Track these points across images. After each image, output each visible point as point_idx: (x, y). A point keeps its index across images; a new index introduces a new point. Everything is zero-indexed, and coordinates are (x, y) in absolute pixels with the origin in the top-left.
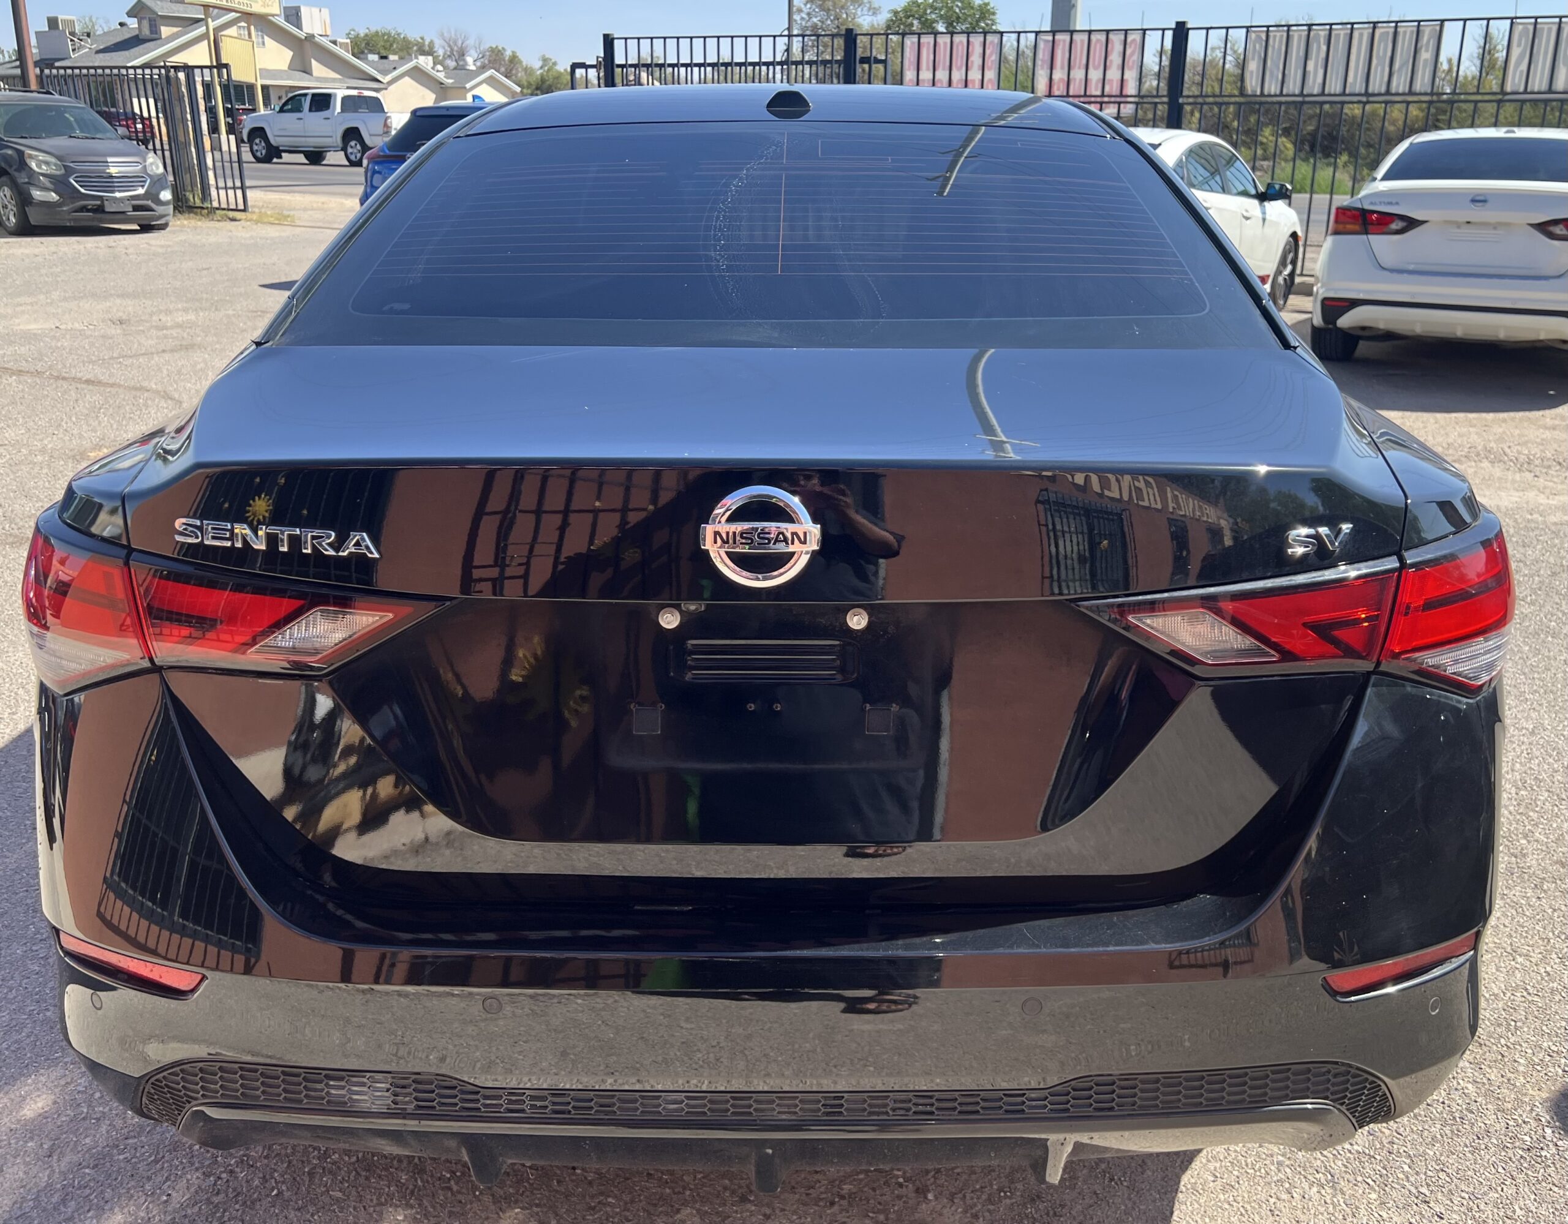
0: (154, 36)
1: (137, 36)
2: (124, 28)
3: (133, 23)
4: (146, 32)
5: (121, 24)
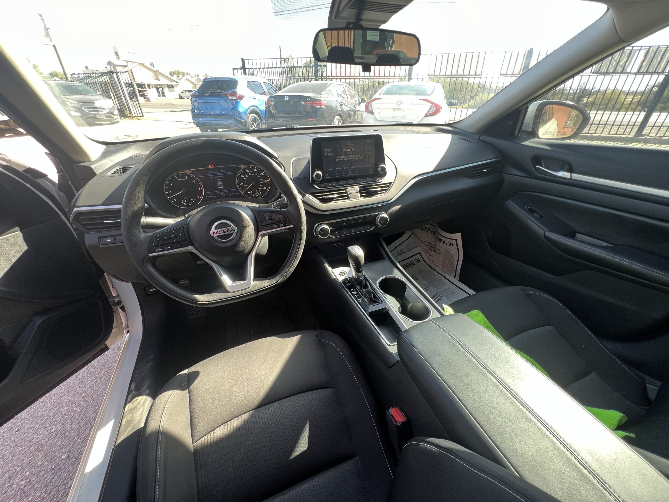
5: (106, 68)
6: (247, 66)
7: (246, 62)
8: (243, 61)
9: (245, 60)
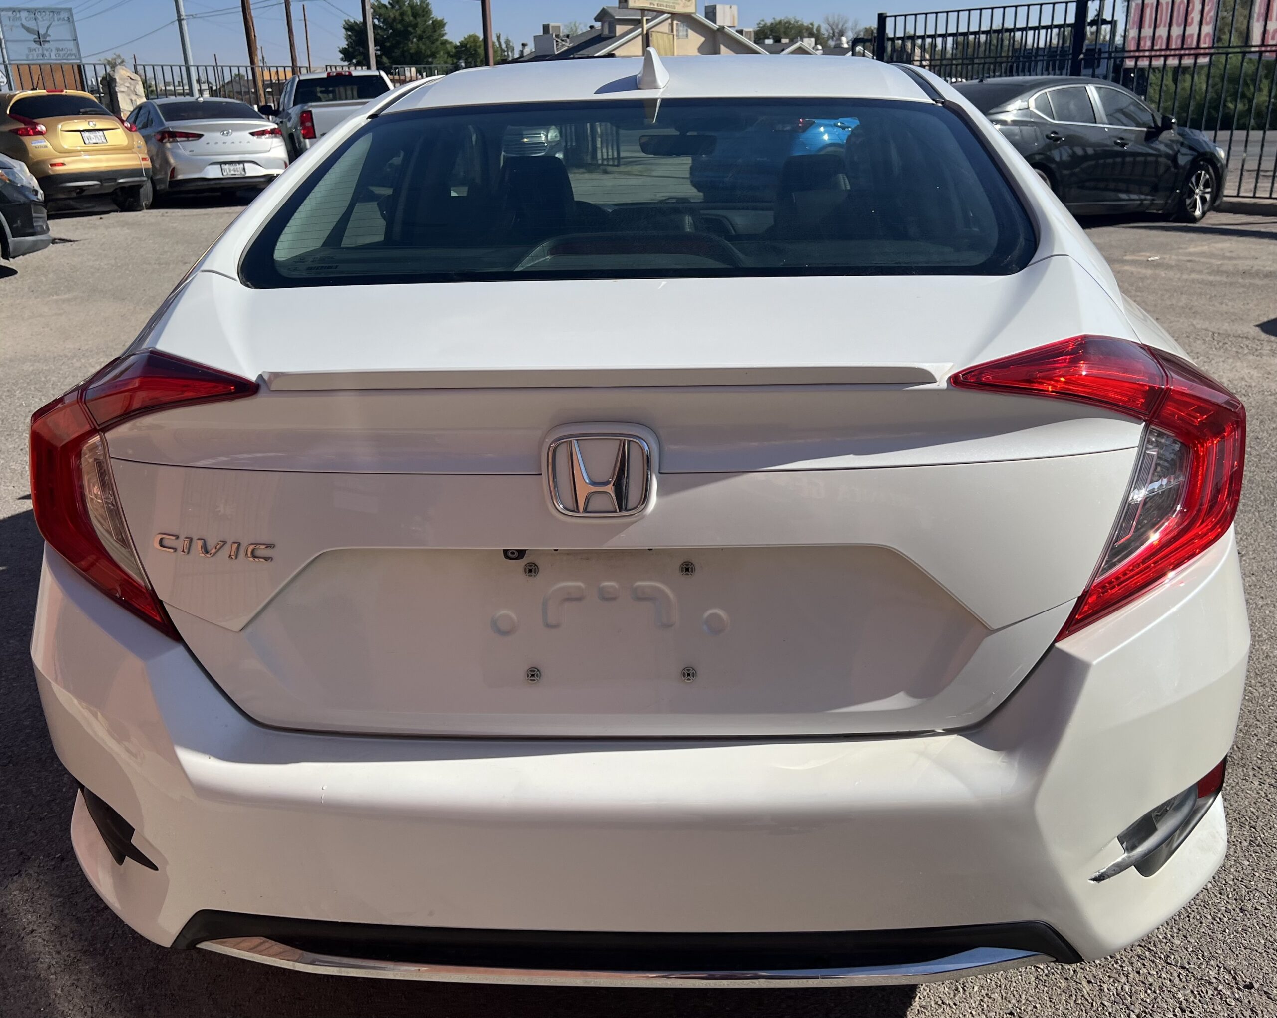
0: (612, 35)
1: (600, 35)
2: (593, 30)
3: (598, 25)
4: (606, 32)
5: (591, 27)
6: (890, 32)
7: (890, 22)
8: (882, 19)
9: (888, 20)
